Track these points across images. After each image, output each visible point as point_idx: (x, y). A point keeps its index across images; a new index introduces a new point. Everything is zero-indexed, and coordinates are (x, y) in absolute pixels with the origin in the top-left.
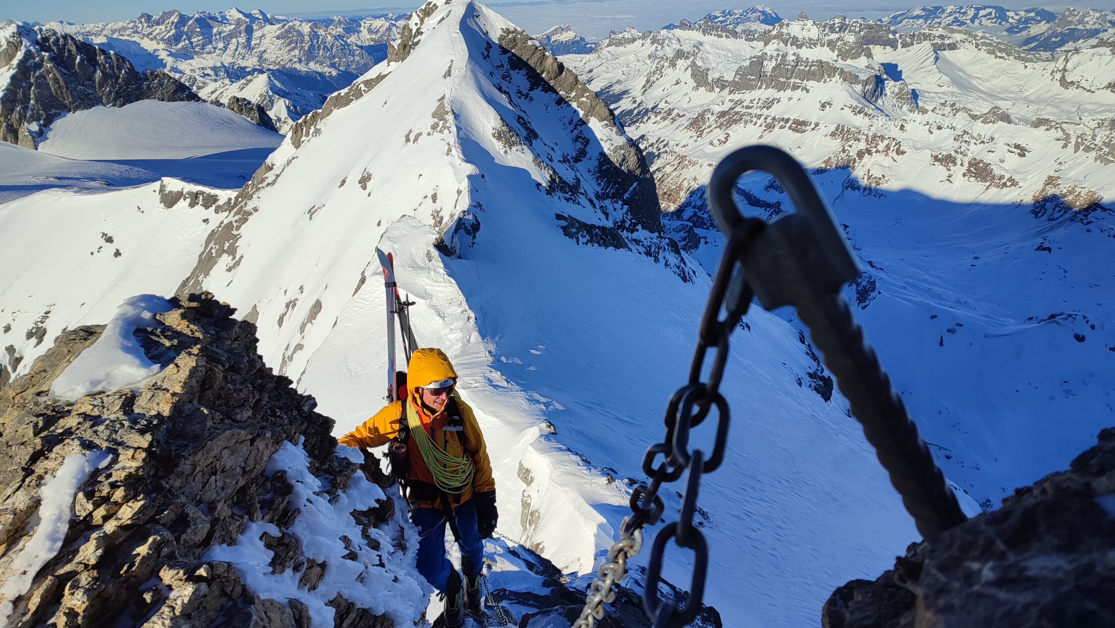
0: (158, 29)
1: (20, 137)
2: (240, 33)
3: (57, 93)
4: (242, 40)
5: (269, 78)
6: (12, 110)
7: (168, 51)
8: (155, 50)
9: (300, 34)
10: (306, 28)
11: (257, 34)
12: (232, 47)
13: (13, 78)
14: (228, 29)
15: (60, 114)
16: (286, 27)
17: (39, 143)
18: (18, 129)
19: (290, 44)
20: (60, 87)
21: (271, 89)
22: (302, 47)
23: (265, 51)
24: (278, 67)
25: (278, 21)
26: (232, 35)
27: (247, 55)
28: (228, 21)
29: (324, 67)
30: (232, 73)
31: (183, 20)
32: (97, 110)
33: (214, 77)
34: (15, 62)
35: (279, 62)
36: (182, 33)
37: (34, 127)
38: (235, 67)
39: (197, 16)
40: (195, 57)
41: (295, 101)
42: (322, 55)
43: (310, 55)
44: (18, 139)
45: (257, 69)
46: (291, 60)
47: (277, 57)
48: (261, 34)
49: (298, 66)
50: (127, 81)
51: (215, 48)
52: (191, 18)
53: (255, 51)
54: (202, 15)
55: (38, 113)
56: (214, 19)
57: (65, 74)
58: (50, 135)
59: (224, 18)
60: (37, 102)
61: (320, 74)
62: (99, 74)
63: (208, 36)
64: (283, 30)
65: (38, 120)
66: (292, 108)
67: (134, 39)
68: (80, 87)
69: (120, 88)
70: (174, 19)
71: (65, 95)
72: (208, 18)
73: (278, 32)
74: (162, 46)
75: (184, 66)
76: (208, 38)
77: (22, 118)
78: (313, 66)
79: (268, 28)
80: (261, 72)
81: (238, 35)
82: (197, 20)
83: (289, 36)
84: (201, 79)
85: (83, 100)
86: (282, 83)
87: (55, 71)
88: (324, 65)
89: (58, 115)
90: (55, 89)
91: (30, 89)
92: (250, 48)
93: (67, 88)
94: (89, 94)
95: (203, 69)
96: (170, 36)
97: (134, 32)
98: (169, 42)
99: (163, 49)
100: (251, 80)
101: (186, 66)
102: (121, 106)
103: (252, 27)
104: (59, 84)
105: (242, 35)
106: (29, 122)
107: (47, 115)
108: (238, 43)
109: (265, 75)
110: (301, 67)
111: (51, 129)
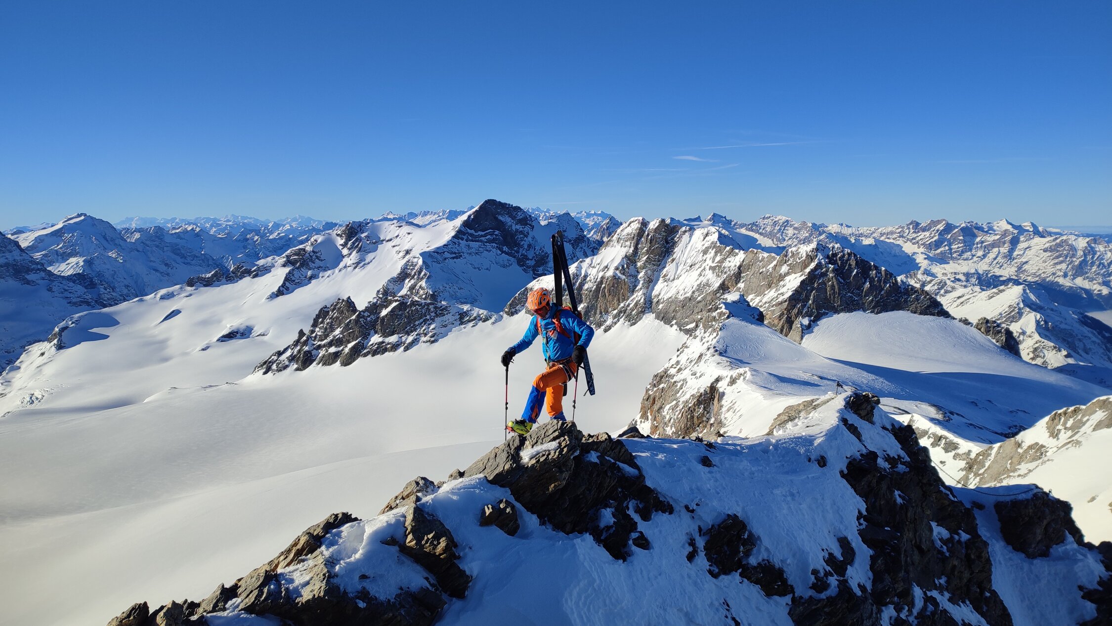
0: (922, 235)
1: (793, 328)
2: (1004, 243)
3: (830, 297)
4: (1004, 250)
5: (1024, 290)
6: (795, 306)
7: (926, 254)
8: (914, 253)
9: (1073, 249)
10: (1082, 243)
11: (1022, 246)
12: (992, 255)
13: (802, 282)
14: (991, 239)
15: (827, 314)
16: (1058, 241)
17: (805, 334)
18: (794, 321)
19: (1057, 257)
20: (834, 292)
21: (1023, 301)
22: (1072, 262)
23: (1026, 262)
24: (1037, 279)
25: (1050, 234)
26: (994, 245)
27: (1006, 265)
28: (995, 231)
29: (1094, 284)
30: (984, 280)
31: (949, 228)
32: (858, 315)
33: (964, 283)
34: (808, 270)
35: (1040, 275)
36: (945, 240)
37: (806, 321)
38: (989, 275)
39: (963, 225)
40: (951, 262)
41: (1048, 316)
42: (1095, 271)
43: (1080, 270)
44: (791, 329)
45: (1013, 279)
46: (1054, 274)
47: (1039, 269)
48: (1027, 246)
49: (1061, 281)
50: (888, 293)
51: (973, 256)
52: (957, 227)
53: (1015, 261)
54: (969, 225)
55: (812, 310)
56: (980, 229)
57: (841, 283)
58: (816, 329)
59: (991, 228)
60: (813, 303)
61: (1087, 291)
62: (867, 285)
63: (969, 244)
64: (1054, 243)
65: (810, 316)
66: (1042, 323)
67: (898, 243)
68: (849, 294)
69: (881, 299)
70: (941, 227)
71: (836, 299)
72: (975, 228)
73: (1047, 245)
74: (922, 250)
75: (937, 269)
76: (969, 246)
77: (800, 313)
78: (1080, 282)
79: (1037, 240)
80: (1017, 283)
81: (1001, 245)
82: (963, 229)
83: (1061, 250)
84: (952, 284)
85: (848, 305)
86: (1038, 297)
87: (834, 280)
88: (1095, 282)
89: (825, 315)
90: (830, 294)
91: (812, 292)
92: (1010, 259)
93: (839, 294)
94: (855, 300)
95: (955, 273)
96: (932, 242)
97: (900, 237)
98: (929, 247)
99: (922, 253)
100: (1004, 290)
101: (940, 270)
102: (877, 313)
103: (1019, 239)
104: (834, 290)
105: (1006, 246)
106: (803, 317)
107: (818, 313)
108: (999, 252)
109: (1021, 287)
110: (1066, 283)
111: (818, 325)
